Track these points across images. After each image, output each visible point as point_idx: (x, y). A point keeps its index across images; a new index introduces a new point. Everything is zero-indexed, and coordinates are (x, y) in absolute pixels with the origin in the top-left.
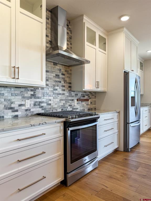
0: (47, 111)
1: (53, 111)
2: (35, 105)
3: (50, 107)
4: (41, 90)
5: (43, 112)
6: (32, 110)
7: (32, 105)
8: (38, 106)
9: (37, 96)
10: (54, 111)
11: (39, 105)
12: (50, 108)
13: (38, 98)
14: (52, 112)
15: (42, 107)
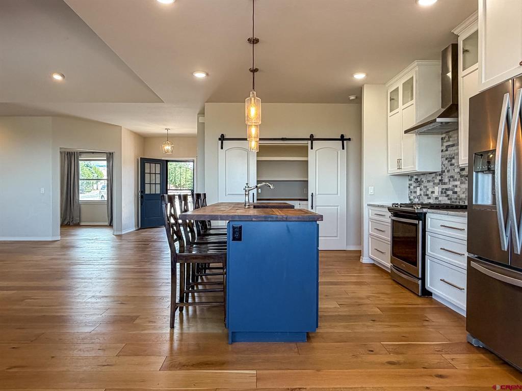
0: (453, 202)
1: (459, 202)
2: (442, 193)
3: (455, 196)
4: (447, 174)
5: (449, 202)
6: (439, 199)
7: (440, 193)
8: (445, 195)
9: (444, 181)
10: (460, 204)
11: (445, 193)
12: (456, 199)
13: (445, 184)
14: (458, 204)
15: (448, 196)
